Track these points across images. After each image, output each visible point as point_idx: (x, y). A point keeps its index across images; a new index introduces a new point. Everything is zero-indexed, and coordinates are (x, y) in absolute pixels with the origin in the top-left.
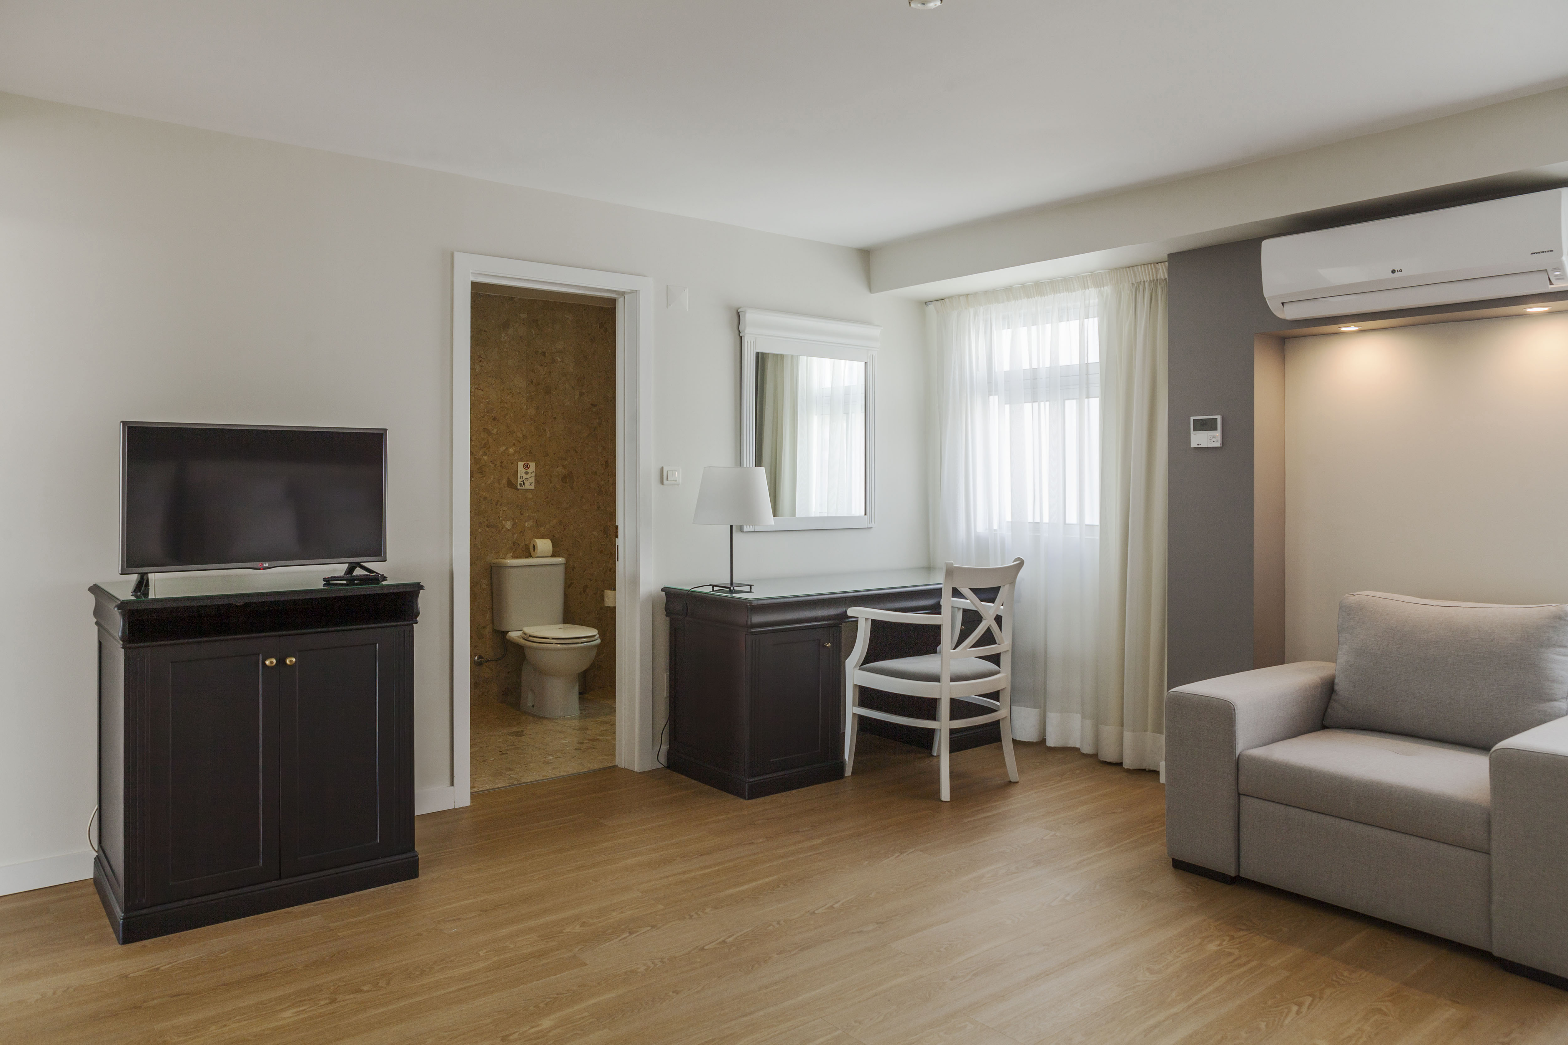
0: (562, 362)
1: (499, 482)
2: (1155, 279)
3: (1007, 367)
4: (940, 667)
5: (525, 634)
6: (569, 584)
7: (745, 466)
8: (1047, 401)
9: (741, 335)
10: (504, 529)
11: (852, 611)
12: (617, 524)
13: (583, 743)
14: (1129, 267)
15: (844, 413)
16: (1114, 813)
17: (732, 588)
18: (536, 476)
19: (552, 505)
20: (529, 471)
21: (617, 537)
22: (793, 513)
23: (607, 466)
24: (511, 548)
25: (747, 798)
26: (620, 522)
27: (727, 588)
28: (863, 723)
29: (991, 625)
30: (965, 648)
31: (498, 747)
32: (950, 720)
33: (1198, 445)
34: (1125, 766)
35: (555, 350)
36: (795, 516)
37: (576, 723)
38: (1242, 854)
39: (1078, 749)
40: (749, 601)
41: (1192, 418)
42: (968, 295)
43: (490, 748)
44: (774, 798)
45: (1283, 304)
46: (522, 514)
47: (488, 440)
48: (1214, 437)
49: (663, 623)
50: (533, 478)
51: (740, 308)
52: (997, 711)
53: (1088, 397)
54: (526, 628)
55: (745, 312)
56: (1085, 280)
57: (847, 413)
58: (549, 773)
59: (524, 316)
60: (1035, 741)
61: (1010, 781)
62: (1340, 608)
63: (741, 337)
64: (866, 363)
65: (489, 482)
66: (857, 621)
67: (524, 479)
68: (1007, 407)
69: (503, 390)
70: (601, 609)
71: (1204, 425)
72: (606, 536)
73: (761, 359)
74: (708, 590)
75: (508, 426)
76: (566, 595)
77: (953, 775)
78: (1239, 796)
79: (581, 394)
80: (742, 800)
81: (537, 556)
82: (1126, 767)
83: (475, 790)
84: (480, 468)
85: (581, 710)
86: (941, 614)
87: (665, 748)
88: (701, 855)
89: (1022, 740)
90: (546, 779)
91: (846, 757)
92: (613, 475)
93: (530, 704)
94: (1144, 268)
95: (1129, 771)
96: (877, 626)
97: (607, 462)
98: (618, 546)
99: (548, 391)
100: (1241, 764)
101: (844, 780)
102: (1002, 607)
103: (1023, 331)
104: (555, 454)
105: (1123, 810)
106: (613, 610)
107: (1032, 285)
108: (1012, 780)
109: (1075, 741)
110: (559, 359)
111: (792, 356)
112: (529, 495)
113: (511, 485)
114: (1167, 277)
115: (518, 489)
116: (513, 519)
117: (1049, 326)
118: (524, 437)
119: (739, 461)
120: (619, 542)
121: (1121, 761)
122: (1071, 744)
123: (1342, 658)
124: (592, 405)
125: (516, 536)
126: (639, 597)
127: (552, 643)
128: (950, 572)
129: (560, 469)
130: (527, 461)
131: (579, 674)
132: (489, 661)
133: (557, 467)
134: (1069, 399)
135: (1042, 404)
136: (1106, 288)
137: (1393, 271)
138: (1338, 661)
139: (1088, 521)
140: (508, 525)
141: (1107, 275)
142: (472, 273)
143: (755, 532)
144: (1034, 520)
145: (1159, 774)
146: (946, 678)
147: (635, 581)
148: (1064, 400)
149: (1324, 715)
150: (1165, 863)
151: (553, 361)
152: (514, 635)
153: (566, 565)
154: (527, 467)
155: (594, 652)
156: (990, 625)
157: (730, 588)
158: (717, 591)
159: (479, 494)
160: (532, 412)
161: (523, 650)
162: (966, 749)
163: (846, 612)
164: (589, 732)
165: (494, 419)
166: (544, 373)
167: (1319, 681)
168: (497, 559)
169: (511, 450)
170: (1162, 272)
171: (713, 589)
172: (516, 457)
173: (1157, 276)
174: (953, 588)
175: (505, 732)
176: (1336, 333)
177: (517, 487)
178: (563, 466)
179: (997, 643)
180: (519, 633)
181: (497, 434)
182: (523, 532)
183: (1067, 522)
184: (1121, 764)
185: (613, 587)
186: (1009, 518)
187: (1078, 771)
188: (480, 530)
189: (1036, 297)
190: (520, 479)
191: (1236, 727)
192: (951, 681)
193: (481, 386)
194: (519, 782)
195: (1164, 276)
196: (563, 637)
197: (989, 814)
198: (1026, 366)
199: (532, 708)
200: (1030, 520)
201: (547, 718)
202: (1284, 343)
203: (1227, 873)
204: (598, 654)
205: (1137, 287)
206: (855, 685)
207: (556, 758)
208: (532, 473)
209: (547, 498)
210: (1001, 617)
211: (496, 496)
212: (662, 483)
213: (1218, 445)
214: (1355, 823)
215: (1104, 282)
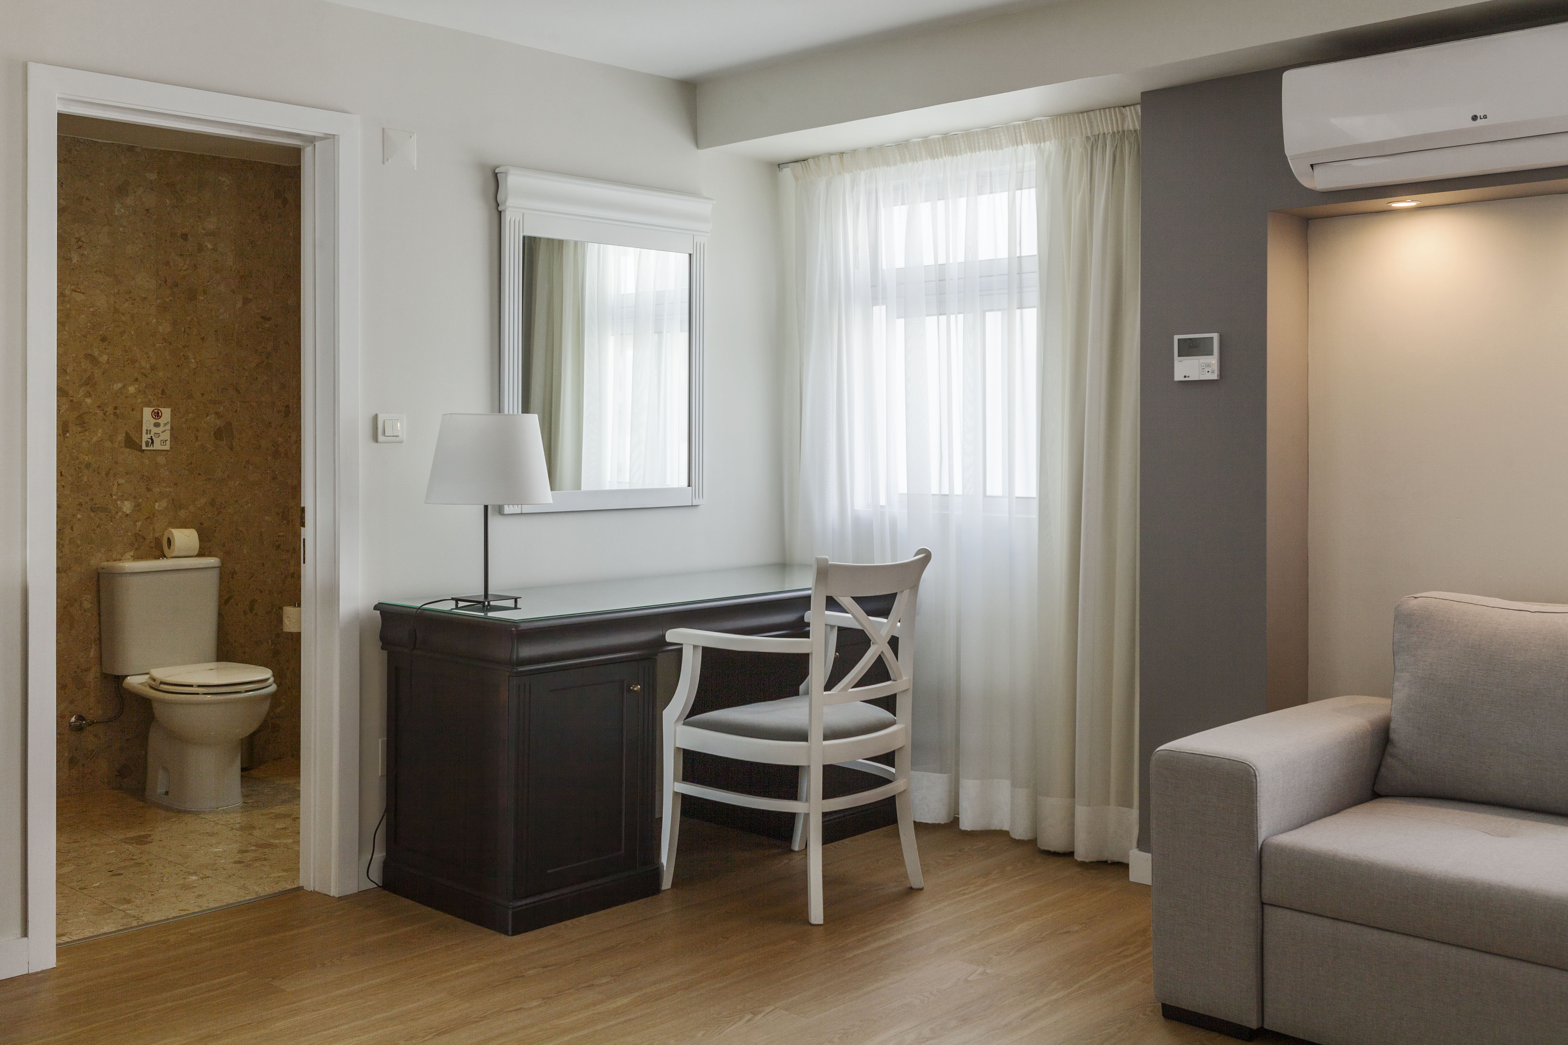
0: (215, 250)
1: (111, 439)
2: (1120, 129)
3: (900, 263)
4: (807, 718)
5: (154, 680)
6: (225, 600)
7: (506, 412)
8: (959, 313)
9: (500, 209)
10: (120, 514)
11: (673, 635)
12: (302, 505)
13: (246, 851)
14: (1082, 113)
15: (655, 333)
16: (1068, 932)
17: (486, 603)
18: (172, 429)
19: (199, 474)
20: (161, 421)
21: (303, 525)
22: (578, 485)
23: (287, 414)
24: (132, 544)
25: (510, 933)
26: (307, 501)
27: (479, 602)
28: (688, 804)
29: (884, 652)
30: (845, 689)
31: (107, 864)
32: (824, 798)
33: (1185, 377)
34: (1079, 856)
35: (204, 231)
36: (581, 490)
37: (237, 819)
38: (1266, 996)
39: (1006, 833)
40: (514, 623)
41: (1176, 338)
42: (842, 153)
43: (93, 865)
44: (553, 931)
45: (1312, 166)
46: (148, 490)
47: (93, 373)
48: (1208, 366)
49: (378, 659)
50: (169, 433)
51: (499, 167)
52: (892, 782)
53: (1021, 307)
54: (156, 670)
55: (506, 173)
56: (1017, 131)
57: (659, 332)
58: (190, 905)
59: (152, 176)
60: (942, 822)
61: (911, 888)
62: (1396, 618)
63: (500, 212)
64: (690, 254)
65: (95, 439)
66: (681, 650)
67: (152, 434)
68: (900, 323)
69: (118, 293)
70: (278, 635)
71: (1190, 348)
72: (285, 522)
73: (530, 245)
74: (448, 606)
75: (126, 351)
76: (220, 615)
77: (828, 882)
78: (1263, 908)
79: (246, 301)
80: (503, 937)
81: (174, 555)
82: (1079, 859)
83: (65, 939)
84: (80, 417)
85: (245, 796)
86: (809, 638)
87: (379, 856)
88: (439, 1035)
89: (924, 821)
90: (184, 916)
91: (664, 859)
92: (296, 428)
93: (161, 790)
94: (1105, 113)
95: (1083, 864)
96: (710, 656)
97: (287, 406)
98: (304, 539)
99: (192, 295)
100: (1265, 859)
101: (661, 895)
102: (899, 624)
103: (924, 208)
104: (203, 394)
105: (1080, 927)
106: (296, 638)
107: (938, 138)
108: (914, 887)
109: (1002, 821)
110: (210, 246)
111: (576, 243)
112: (161, 460)
113: (132, 443)
114: (1138, 127)
115: (144, 450)
116: (135, 497)
117: (963, 201)
118: (153, 368)
119: (498, 405)
120: (307, 533)
121: (1071, 850)
122: (996, 825)
123: (1402, 692)
124: (263, 317)
125: (139, 524)
126: (339, 619)
127: (198, 694)
128: (824, 572)
129: (212, 418)
130: (158, 406)
131: (242, 740)
132: (93, 723)
133: (207, 416)
134: (992, 310)
135: (953, 317)
136: (1048, 143)
137: (1475, 118)
138: (1394, 696)
139: (1019, 492)
140: (127, 507)
141: (1050, 125)
142: (58, 98)
143: (522, 514)
144: (940, 490)
145: (1128, 868)
146: (816, 734)
147: (332, 593)
148: (984, 312)
149: (1376, 776)
150: (1152, 1011)
151: (201, 248)
152: (134, 681)
153: (222, 568)
154: (157, 415)
155: (266, 706)
156: (882, 652)
157: (484, 603)
158: (462, 608)
159: (77, 458)
160: (165, 328)
161: (151, 704)
162: (842, 839)
163: (664, 636)
164: (257, 833)
165: (104, 339)
166: (186, 267)
167: (1369, 726)
168: (108, 561)
169: (132, 389)
170: (1132, 120)
171: (457, 605)
172: (139, 400)
173: (1123, 127)
174: (827, 597)
175: (121, 837)
176: (1384, 211)
177: (141, 446)
178: (217, 413)
179: (892, 679)
180: (144, 679)
181: (108, 363)
182: (150, 518)
183: (988, 494)
184: (1071, 854)
185: (296, 601)
186: (903, 488)
187: (1009, 868)
188: (79, 516)
189: (944, 158)
190: (147, 434)
191: (1258, 803)
192: (824, 740)
193: (82, 287)
194: (141, 923)
195: (1134, 125)
196: (216, 683)
197: (882, 943)
198: (929, 260)
199: (165, 796)
200: (935, 490)
201: (189, 812)
202: (1308, 225)
203: (1245, 1024)
204: (273, 707)
205: (1094, 142)
206: (677, 748)
207: (202, 878)
208: (165, 425)
209: (191, 463)
210: (898, 638)
211: (106, 462)
212: (375, 439)
213: (1215, 376)
214: (1436, 944)
215: (1046, 134)
